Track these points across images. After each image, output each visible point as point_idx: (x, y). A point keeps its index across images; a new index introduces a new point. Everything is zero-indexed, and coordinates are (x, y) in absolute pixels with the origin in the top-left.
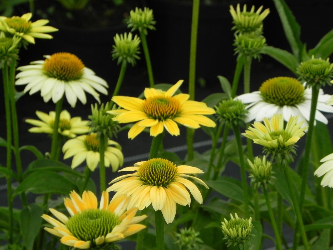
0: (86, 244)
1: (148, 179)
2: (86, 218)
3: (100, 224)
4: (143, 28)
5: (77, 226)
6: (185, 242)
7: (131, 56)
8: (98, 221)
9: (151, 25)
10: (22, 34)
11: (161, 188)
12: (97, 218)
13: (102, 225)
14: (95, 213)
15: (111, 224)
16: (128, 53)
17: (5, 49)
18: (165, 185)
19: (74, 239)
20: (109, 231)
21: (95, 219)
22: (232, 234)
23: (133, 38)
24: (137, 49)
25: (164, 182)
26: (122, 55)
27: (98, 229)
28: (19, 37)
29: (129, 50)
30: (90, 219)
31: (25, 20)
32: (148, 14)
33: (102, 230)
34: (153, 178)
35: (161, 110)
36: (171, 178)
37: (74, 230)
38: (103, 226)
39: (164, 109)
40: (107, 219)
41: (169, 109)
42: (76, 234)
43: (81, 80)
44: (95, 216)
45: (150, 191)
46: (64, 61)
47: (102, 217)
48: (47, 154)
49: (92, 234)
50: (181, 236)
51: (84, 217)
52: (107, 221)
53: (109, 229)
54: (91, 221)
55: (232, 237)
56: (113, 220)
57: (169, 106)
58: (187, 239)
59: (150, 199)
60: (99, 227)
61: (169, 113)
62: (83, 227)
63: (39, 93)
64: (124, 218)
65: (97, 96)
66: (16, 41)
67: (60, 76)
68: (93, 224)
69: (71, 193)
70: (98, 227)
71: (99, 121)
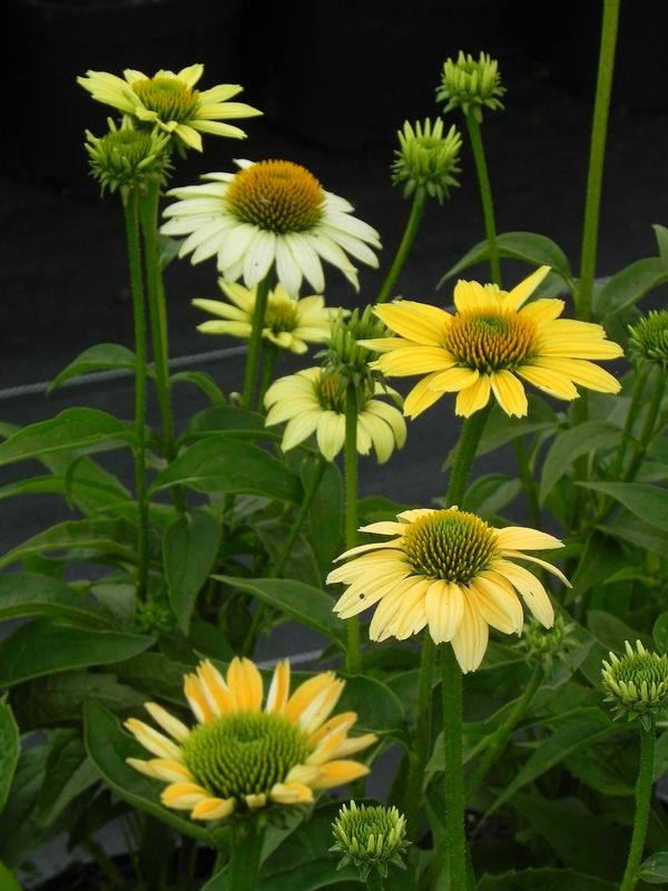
0: (224, 807)
1: (425, 562)
2: (229, 736)
3: (259, 757)
4: (473, 105)
5: (205, 758)
6: (538, 646)
7: (436, 180)
8: (257, 747)
9: (495, 96)
10: (172, 126)
11: (455, 587)
12: (256, 737)
13: (265, 759)
14: (252, 724)
15: (288, 758)
16: (432, 174)
17: (131, 163)
18: (464, 580)
19: (199, 792)
20: (280, 777)
21: (252, 739)
22: (626, 693)
23: (445, 134)
24: (454, 161)
25: (461, 572)
26: (415, 178)
27: (256, 770)
28: (167, 133)
29: (432, 166)
30: (239, 739)
31: (186, 86)
32: (489, 69)
33: (264, 771)
34: (435, 562)
35: (487, 349)
36: (480, 563)
37: (197, 767)
38: (269, 762)
39: (497, 345)
40: (280, 744)
41: (507, 348)
42: (203, 778)
43: (316, 231)
44: (251, 733)
45: (425, 594)
46: (277, 182)
47: (268, 737)
48: (234, 395)
49: (241, 780)
50: (531, 632)
51: (225, 733)
52: (279, 748)
53: (281, 769)
54: (240, 745)
55: (624, 700)
56: (292, 746)
57: (509, 339)
58: (543, 640)
59: (425, 614)
60: (259, 764)
61: (508, 356)
62: (220, 761)
63: (212, 261)
64: (321, 736)
65: (351, 273)
66: (158, 143)
67: (265, 221)
68: (244, 754)
69: (199, 665)
70: (255, 764)
71: (344, 352)
